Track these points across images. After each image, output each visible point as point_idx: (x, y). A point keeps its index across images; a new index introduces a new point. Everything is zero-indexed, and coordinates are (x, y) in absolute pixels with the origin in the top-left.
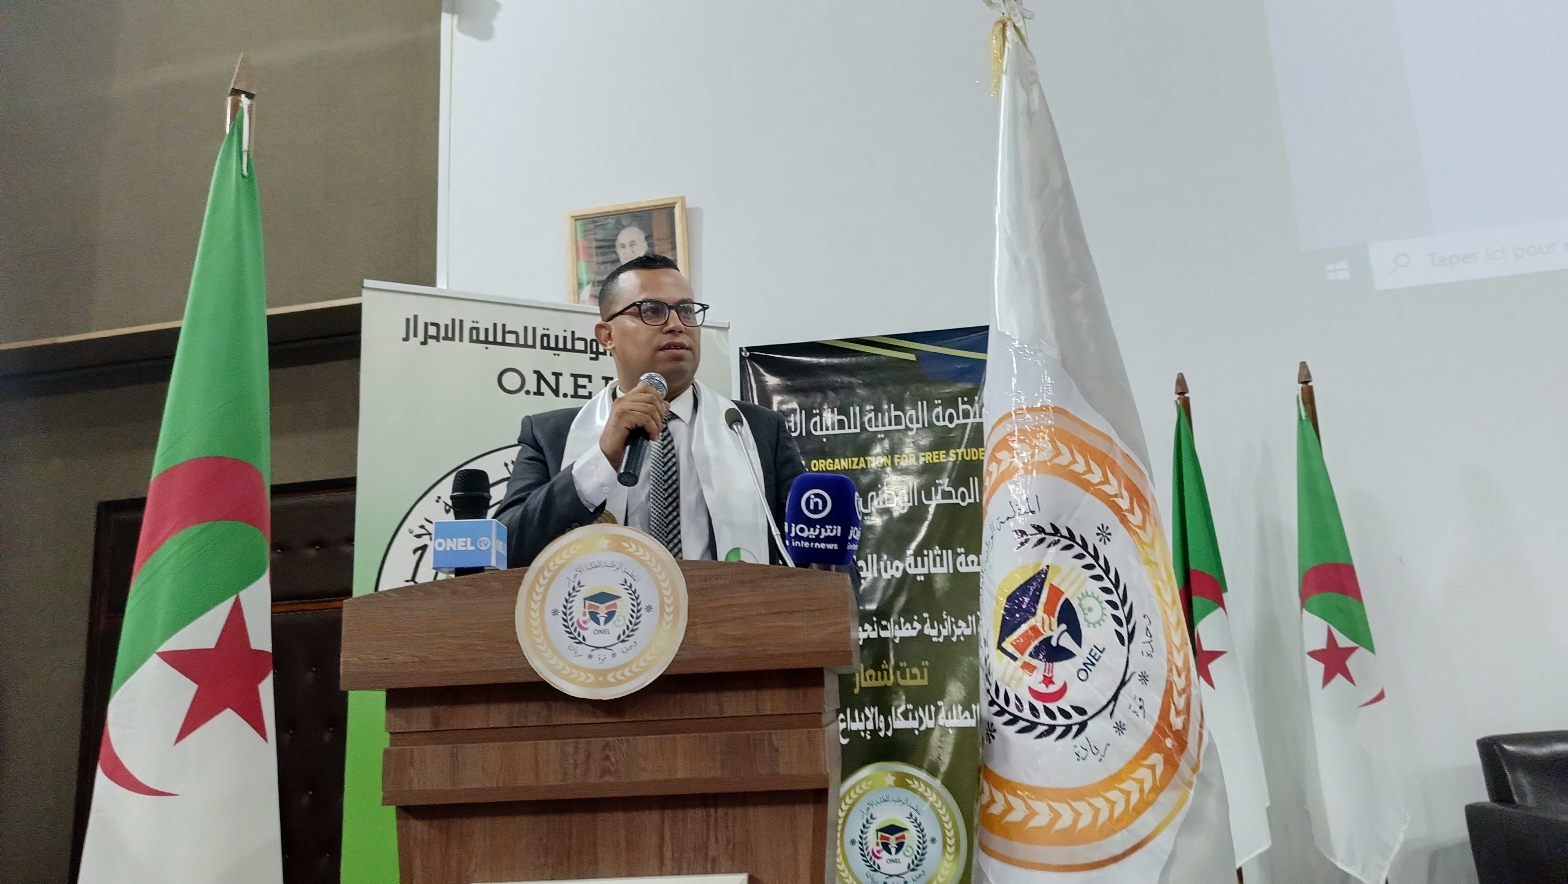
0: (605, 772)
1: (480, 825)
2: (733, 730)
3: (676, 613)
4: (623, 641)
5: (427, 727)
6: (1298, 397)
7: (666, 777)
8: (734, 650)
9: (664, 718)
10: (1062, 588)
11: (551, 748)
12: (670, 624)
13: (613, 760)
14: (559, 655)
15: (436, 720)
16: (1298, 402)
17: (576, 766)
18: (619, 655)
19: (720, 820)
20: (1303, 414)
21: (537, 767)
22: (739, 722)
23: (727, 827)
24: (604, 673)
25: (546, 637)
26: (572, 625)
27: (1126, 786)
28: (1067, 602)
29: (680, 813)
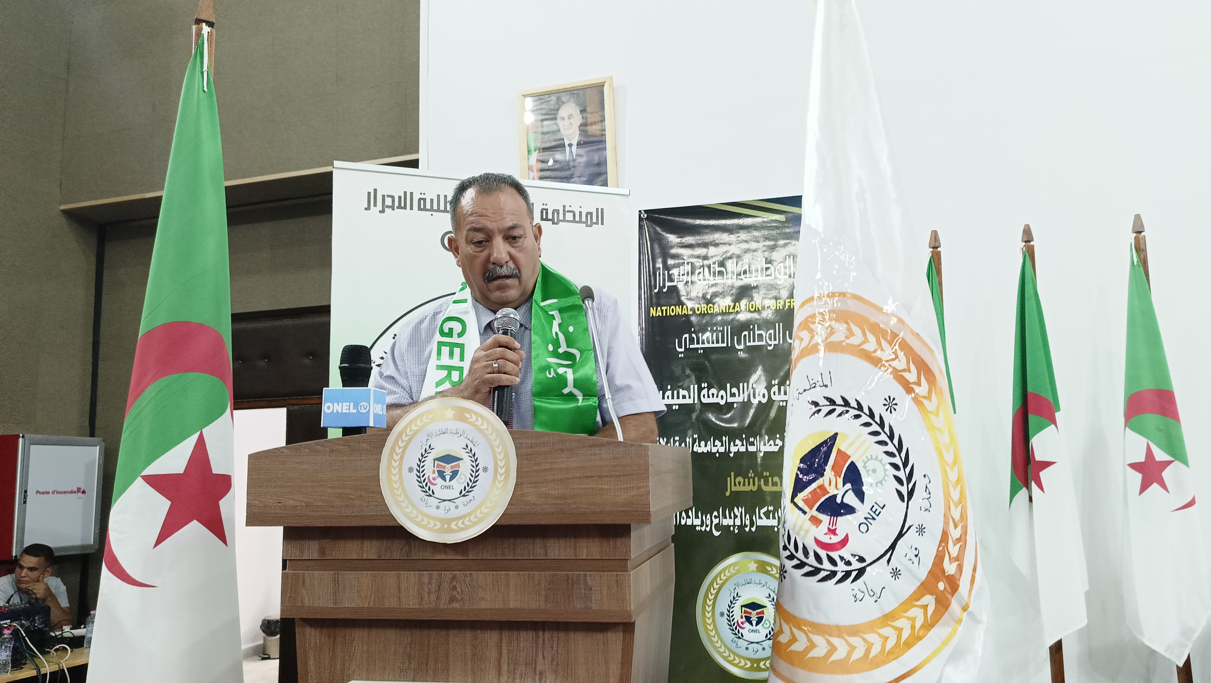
0: (452, 599)
1: (359, 635)
2: (555, 570)
3: (507, 473)
4: (464, 496)
5: (316, 556)
6: (1131, 244)
7: (502, 606)
8: (553, 506)
9: (501, 558)
10: (848, 453)
11: (410, 578)
12: (502, 484)
13: (459, 589)
14: (413, 506)
15: (322, 551)
16: (1131, 249)
17: (429, 593)
18: (461, 506)
19: (546, 642)
20: (1135, 260)
21: (399, 592)
22: (559, 564)
23: (552, 647)
24: (449, 521)
25: (404, 490)
26: (424, 481)
27: (898, 623)
28: (852, 463)
29: (515, 634)
